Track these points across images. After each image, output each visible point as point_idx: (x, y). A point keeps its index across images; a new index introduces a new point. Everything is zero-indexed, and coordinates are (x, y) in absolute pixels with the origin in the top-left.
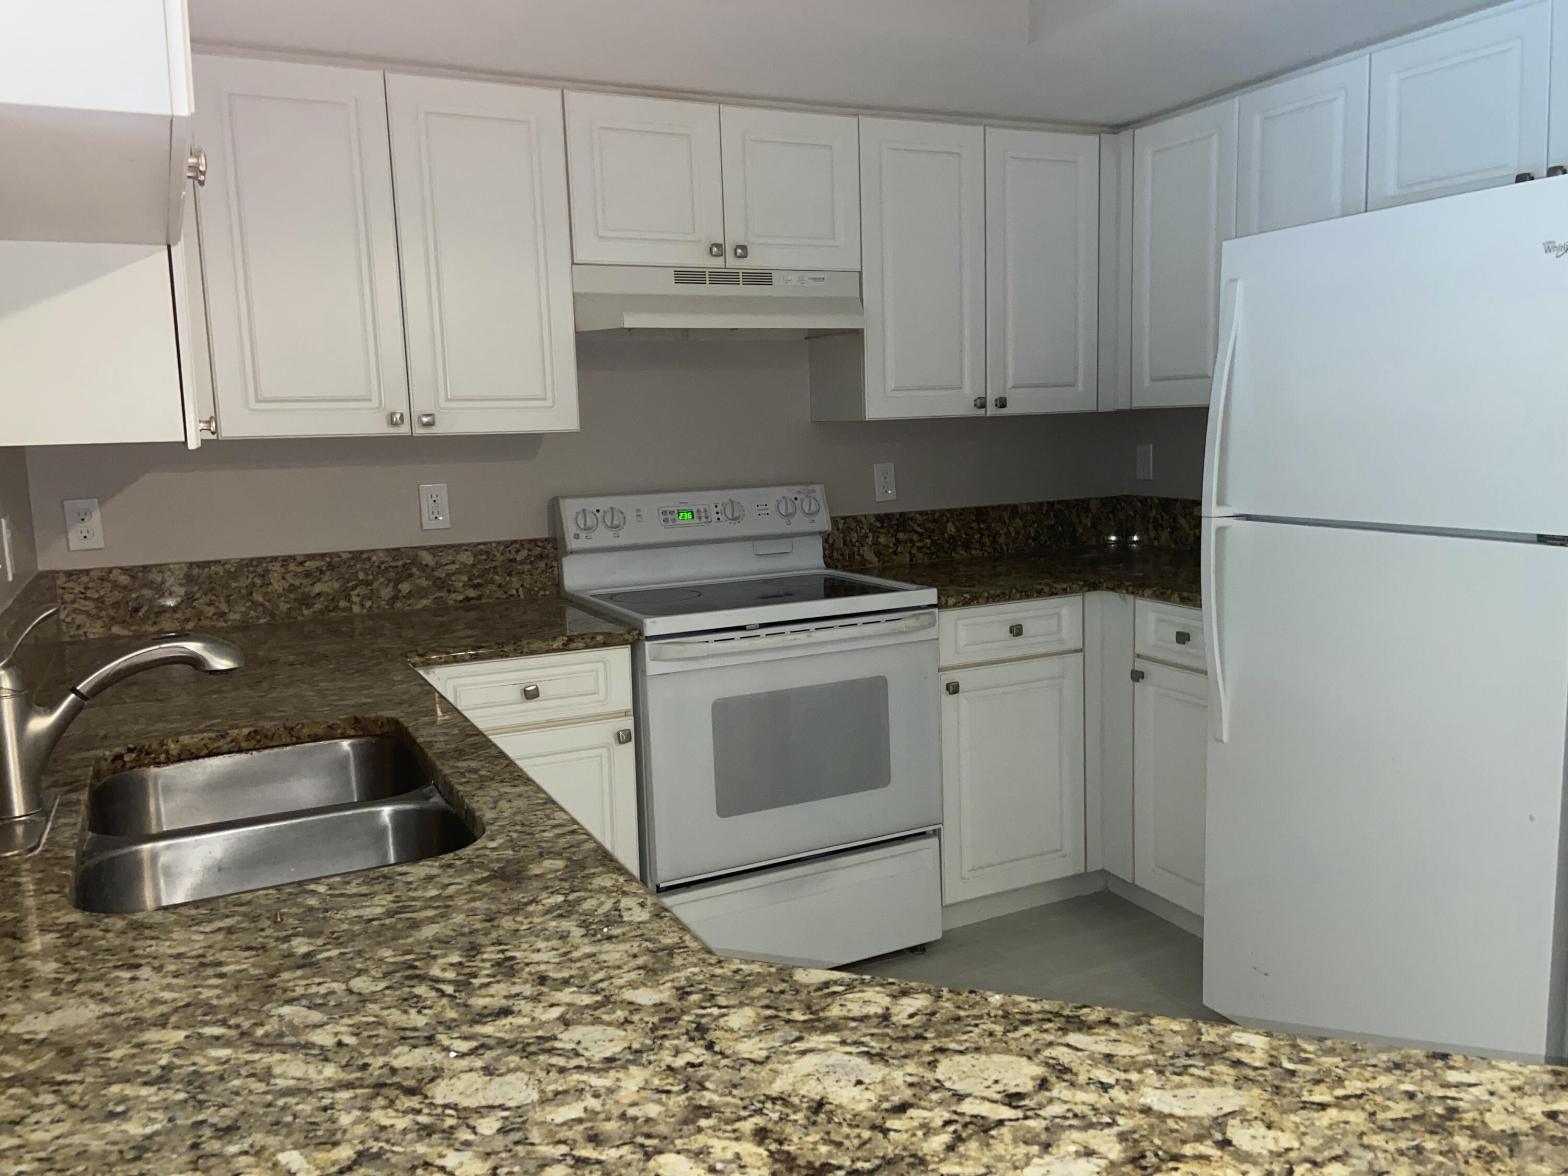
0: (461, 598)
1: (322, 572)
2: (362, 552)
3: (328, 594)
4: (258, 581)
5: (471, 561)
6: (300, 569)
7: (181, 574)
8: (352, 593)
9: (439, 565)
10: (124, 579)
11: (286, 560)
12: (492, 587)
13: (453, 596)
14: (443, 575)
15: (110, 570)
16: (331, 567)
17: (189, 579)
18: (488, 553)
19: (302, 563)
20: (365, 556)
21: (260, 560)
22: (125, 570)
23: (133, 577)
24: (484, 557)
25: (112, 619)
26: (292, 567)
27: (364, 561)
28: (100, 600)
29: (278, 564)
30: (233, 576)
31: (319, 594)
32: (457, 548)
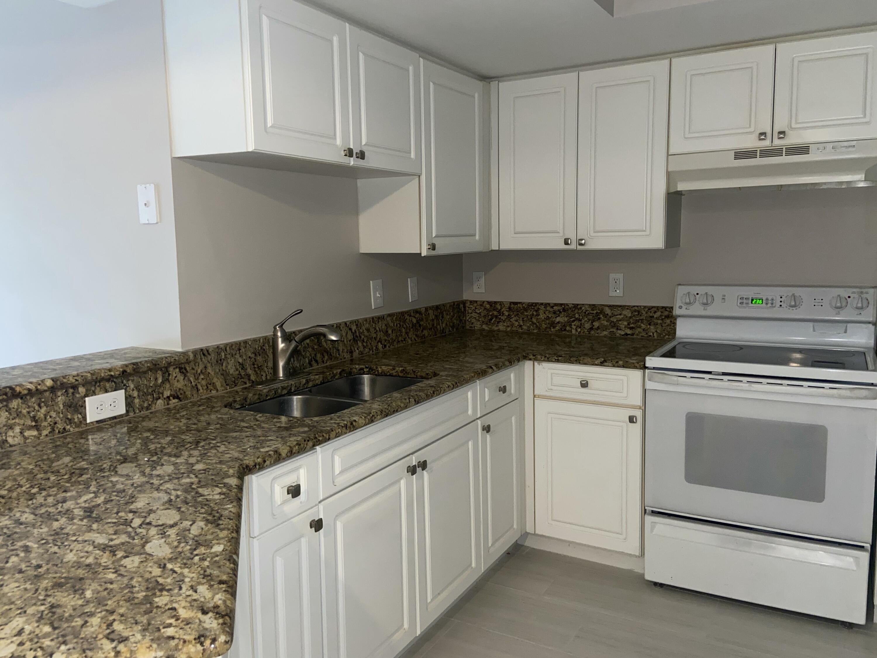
0: (623, 333)
1: (560, 312)
2: (578, 305)
3: (562, 323)
4: (535, 313)
5: (630, 315)
6: (551, 310)
7: (507, 306)
8: (573, 324)
9: (613, 315)
10: (488, 306)
11: (546, 305)
12: (639, 330)
13: (619, 332)
14: (615, 320)
15: (484, 302)
16: (564, 310)
17: (510, 308)
18: (639, 312)
19: (552, 307)
20: (579, 307)
21: (536, 304)
22: (489, 302)
23: (491, 306)
24: (637, 313)
25: (483, 322)
26: (548, 308)
27: (579, 309)
28: (480, 313)
29: (543, 306)
30: (526, 310)
31: (558, 322)
32: (622, 307)
